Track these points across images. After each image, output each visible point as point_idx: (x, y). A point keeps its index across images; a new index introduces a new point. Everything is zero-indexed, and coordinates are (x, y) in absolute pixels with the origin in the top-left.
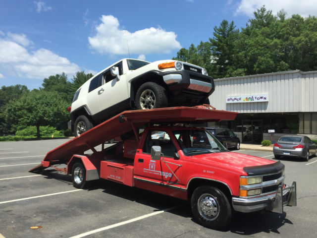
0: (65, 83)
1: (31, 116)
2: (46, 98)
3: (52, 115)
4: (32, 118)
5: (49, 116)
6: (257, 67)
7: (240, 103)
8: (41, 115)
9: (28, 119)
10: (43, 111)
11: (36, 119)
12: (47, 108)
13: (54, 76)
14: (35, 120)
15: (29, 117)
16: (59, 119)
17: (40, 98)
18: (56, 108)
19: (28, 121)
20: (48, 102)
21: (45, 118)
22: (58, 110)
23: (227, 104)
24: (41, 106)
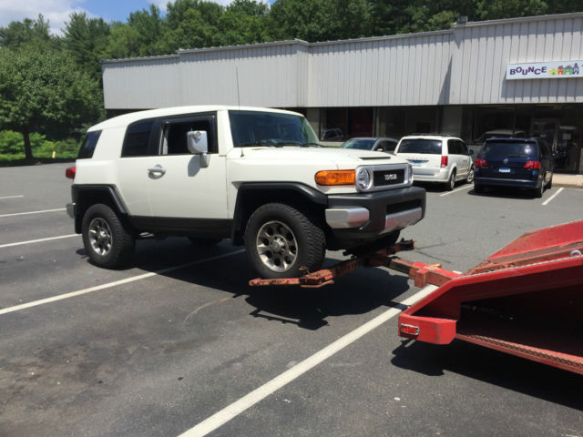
0: (47, 38)
1: (13, 109)
2: (41, 64)
3: (63, 105)
4: (16, 113)
5: (55, 109)
6: (484, 9)
7: (541, 80)
8: (35, 104)
9: (7, 115)
10: (38, 97)
11: (24, 115)
12: (46, 90)
13: (19, 23)
14: (23, 118)
15: (9, 109)
16: (78, 116)
17: (27, 66)
18: (71, 89)
19: (7, 120)
20: (48, 76)
21: (45, 113)
22: (75, 93)
23: (507, 82)
24: (33, 84)
